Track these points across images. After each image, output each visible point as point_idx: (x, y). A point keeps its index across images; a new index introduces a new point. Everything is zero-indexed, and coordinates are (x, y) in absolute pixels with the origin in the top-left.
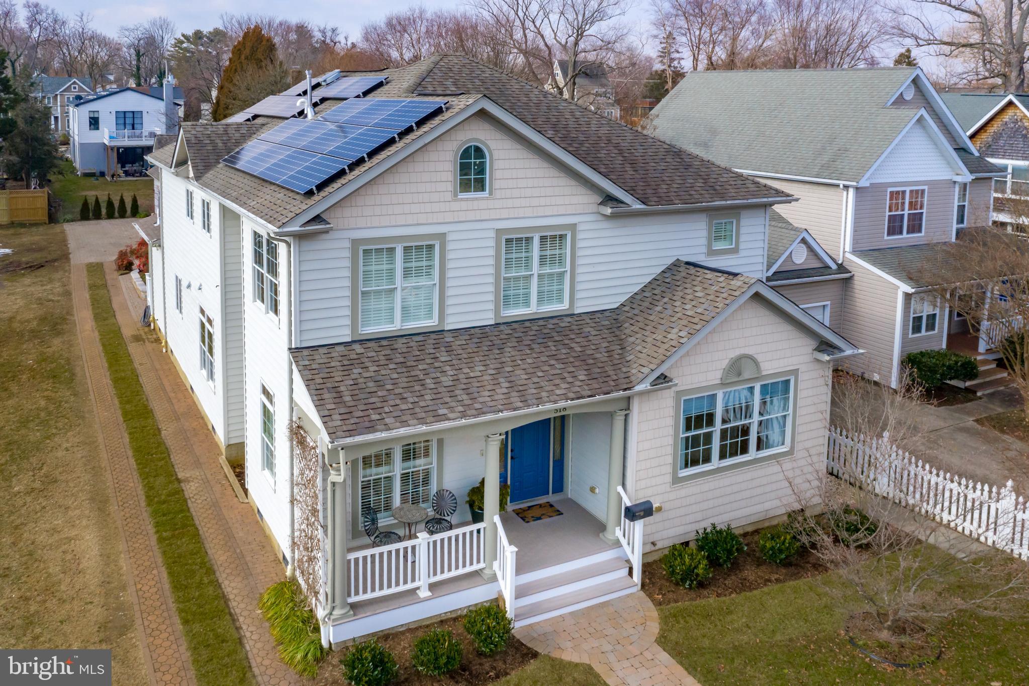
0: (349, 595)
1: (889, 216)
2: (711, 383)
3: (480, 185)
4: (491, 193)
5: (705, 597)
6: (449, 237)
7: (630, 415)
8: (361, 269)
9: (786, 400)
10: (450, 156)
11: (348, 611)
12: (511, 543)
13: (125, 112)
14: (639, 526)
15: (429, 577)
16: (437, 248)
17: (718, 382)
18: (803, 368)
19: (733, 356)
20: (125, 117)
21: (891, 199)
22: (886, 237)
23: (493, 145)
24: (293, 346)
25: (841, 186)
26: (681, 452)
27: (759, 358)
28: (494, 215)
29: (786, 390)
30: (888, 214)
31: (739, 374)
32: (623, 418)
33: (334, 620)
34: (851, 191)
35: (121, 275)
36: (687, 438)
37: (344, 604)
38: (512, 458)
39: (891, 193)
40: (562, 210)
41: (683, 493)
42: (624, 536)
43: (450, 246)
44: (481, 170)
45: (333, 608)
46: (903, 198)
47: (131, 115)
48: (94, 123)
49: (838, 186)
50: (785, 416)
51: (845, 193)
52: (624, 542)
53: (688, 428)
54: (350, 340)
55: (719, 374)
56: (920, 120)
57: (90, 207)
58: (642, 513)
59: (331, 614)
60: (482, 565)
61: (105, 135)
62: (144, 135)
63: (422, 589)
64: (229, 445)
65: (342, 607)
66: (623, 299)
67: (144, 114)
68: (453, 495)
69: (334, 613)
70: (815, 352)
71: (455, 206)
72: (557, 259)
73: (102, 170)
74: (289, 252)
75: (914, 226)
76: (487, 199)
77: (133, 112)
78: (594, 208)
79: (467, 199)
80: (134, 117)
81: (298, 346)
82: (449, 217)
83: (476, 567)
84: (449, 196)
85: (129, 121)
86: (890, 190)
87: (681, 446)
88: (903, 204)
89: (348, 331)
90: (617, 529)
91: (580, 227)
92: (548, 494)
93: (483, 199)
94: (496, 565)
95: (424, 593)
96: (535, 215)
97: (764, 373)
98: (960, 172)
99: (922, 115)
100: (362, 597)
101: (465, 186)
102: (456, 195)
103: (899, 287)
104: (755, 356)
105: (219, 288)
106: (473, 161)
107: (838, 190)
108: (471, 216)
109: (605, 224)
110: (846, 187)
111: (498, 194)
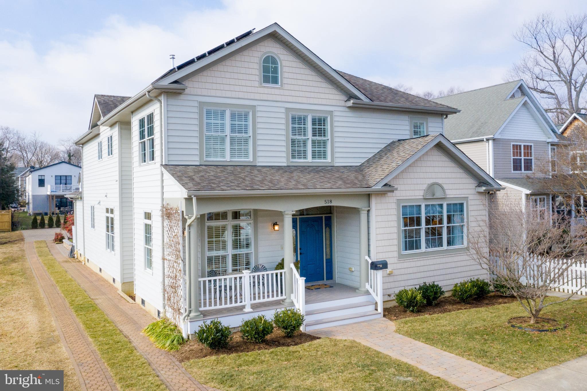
0: (200, 306)
1: (513, 159)
2: (417, 197)
3: (275, 81)
4: (282, 85)
5: (422, 315)
6: (258, 109)
7: (371, 210)
8: (205, 121)
9: (462, 215)
10: (257, 60)
11: (200, 315)
12: (301, 276)
13: (61, 176)
14: (380, 273)
15: (251, 300)
16: (251, 114)
17: (422, 197)
18: (471, 197)
19: (429, 183)
20: (61, 179)
21: (514, 149)
22: (512, 172)
23: (282, 57)
24: (164, 164)
25: (485, 140)
26: (402, 240)
27: (445, 187)
28: (284, 99)
29: (462, 211)
30: (512, 158)
31: (434, 195)
32: (366, 212)
33: (190, 319)
34: (491, 142)
35: (57, 244)
36: (405, 230)
37: (197, 310)
38: (300, 254)
39: (513, 145)
40: (324, 102)
41: (406, 265)
42: (371, 287)
43: (259, 114)
44: (275, 71)
45: (190, 312)
46: (520, 149)
47: (65, 178)
48: (42, 183)
49: (482, 141)
50: (463, 226)
51: (487, 144)
52: (371, 291)
53: (406, 225)
54: (199, 164)
55: (422, 193)
56: (525, 104)
57: (38, 221)
58: (381, 266)
59: (189, 316)
60: (284, 297)
61: (48, 190)
62: (72, 189)
63: (246, 307)
64: (124, 283)
65: (196, 312)
66: (363, 161)
67: (73, 178)
68: (265, 267)
69: (190, 315)
70: (476, 188)
71: (261, 90)
72: (323, 133)
73: (46, 212)
74: (161, 106)
75: (527, 166)
76: (279, 88)
77: (66, 176)
78: (343, 103)
79: (268, 87)
80: (66, 179)
81: (167, 164)
82: (257, 97)
83: (280, 298)
84: (257, 84)
85: (63, 181)
86: (512, 143)
87: (402, 235)
88: (520, 153)
89: (197, 158)
90: (367, 284)
91: (335, 114)
92: (324, 280)
93: (277, 88)
94: (293, 296)
95: (248, 309)
96: (308, 102)
97: (448, 196)
98: (551, 137)
99: (526, 101)
100: (208, 308)
101: (266, 80)
102: (261, 84)
103: (522, 192)
104: (442, 185)
105: (118, 182)
106: (270, 65)
107: (484, 143)
108: (270, 98)
109: (350, 114)
110: (488, 140)
111: (286, 87)
